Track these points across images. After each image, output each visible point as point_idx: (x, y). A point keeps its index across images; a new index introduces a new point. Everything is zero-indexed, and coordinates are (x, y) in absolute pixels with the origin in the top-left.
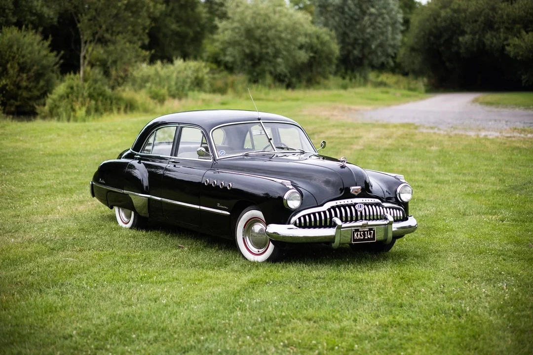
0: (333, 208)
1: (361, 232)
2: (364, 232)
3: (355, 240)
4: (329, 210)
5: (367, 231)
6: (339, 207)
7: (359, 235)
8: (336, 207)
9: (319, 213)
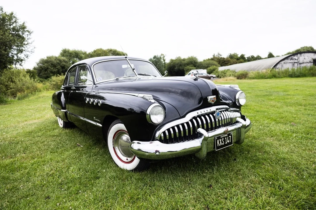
0: (195, 118)
1: (222, 138)
2: (224, 138)
3: (218, 148)
4: (191, 120)
5: (227, 137)
6: (199, 116)
7: (221, 142)
8: (197, 117)
9: (183, 125)
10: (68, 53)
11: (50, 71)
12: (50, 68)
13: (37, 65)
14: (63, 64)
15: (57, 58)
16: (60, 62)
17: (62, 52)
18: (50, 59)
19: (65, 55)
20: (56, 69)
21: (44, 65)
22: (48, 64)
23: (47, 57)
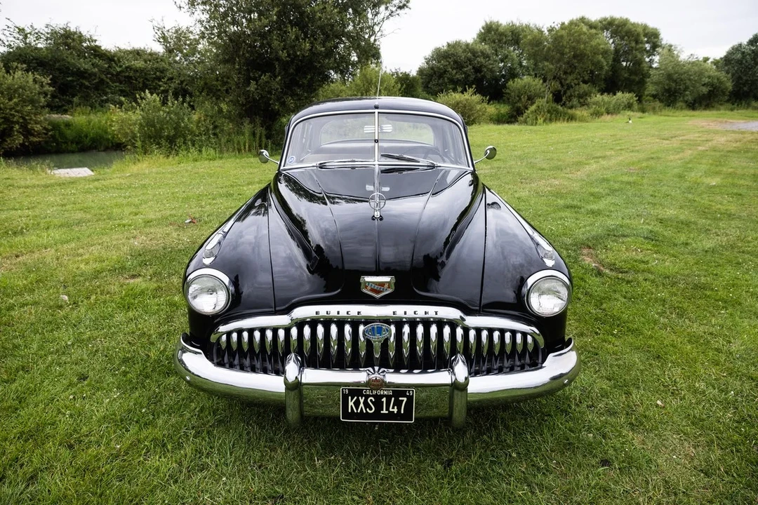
1: (367, 397)
3: (348, 415)
4: (300, 324)
5: (387, 397)
7: (362, 405)
10: (495, 33)
11: (448, 79)
12: (450, 70)
13: (427, 63)
14: (478, 62)
15: (470, 47)
16: (474, 56)
17: (483, 31)
18: (453, 50)
19: (487, 39)
20: (461, 74)
21: (439, 65)
22: (448, 61)
23: (449, 45)
